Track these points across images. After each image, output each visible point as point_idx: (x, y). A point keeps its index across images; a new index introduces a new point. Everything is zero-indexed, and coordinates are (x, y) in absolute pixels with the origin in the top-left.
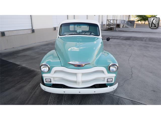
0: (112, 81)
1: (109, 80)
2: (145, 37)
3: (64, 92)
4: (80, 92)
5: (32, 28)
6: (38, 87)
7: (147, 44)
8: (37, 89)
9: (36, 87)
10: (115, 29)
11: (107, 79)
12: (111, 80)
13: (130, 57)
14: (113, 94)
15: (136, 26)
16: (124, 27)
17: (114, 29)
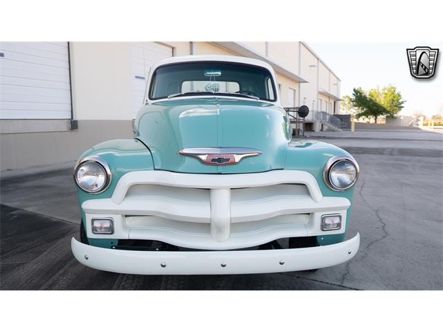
0: (339, 225)
1: (328, 221)
2: (388, 148)
3: (163, 266)
4: (223, 266)
5: (70, 118)
6: (66, 267)
7: (397, 160)
8: (63, 275)
9: (59, 269)
10: (301, 134)
11: (323, 219)
12: (337, 220)
13: (362, 188)
14: (339, 284)
15: (355, 128)
16: (324, 129)
17: (299, 132)
